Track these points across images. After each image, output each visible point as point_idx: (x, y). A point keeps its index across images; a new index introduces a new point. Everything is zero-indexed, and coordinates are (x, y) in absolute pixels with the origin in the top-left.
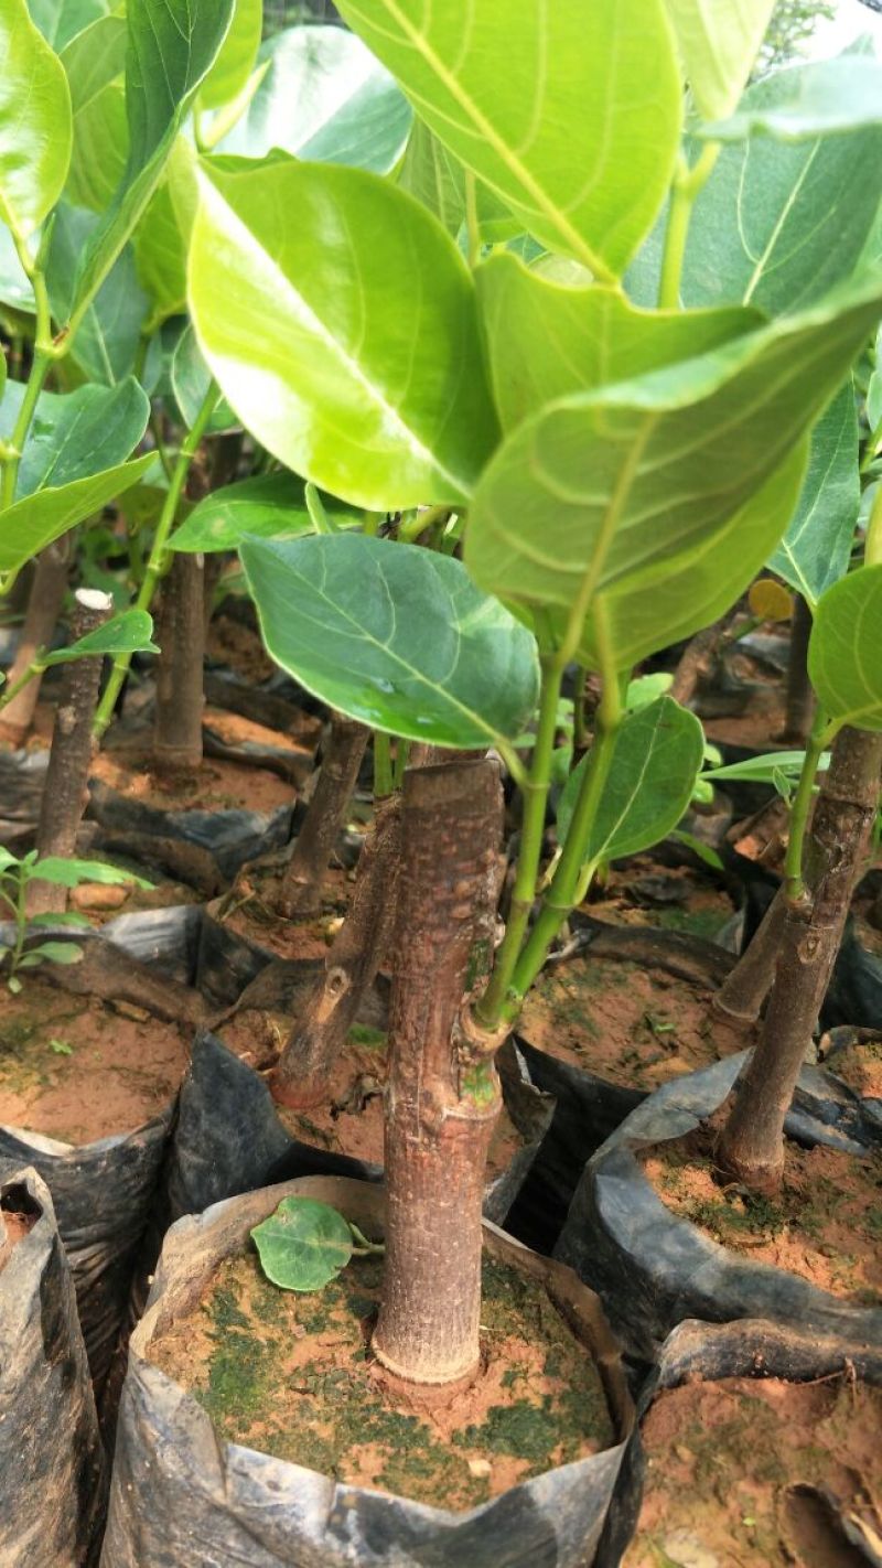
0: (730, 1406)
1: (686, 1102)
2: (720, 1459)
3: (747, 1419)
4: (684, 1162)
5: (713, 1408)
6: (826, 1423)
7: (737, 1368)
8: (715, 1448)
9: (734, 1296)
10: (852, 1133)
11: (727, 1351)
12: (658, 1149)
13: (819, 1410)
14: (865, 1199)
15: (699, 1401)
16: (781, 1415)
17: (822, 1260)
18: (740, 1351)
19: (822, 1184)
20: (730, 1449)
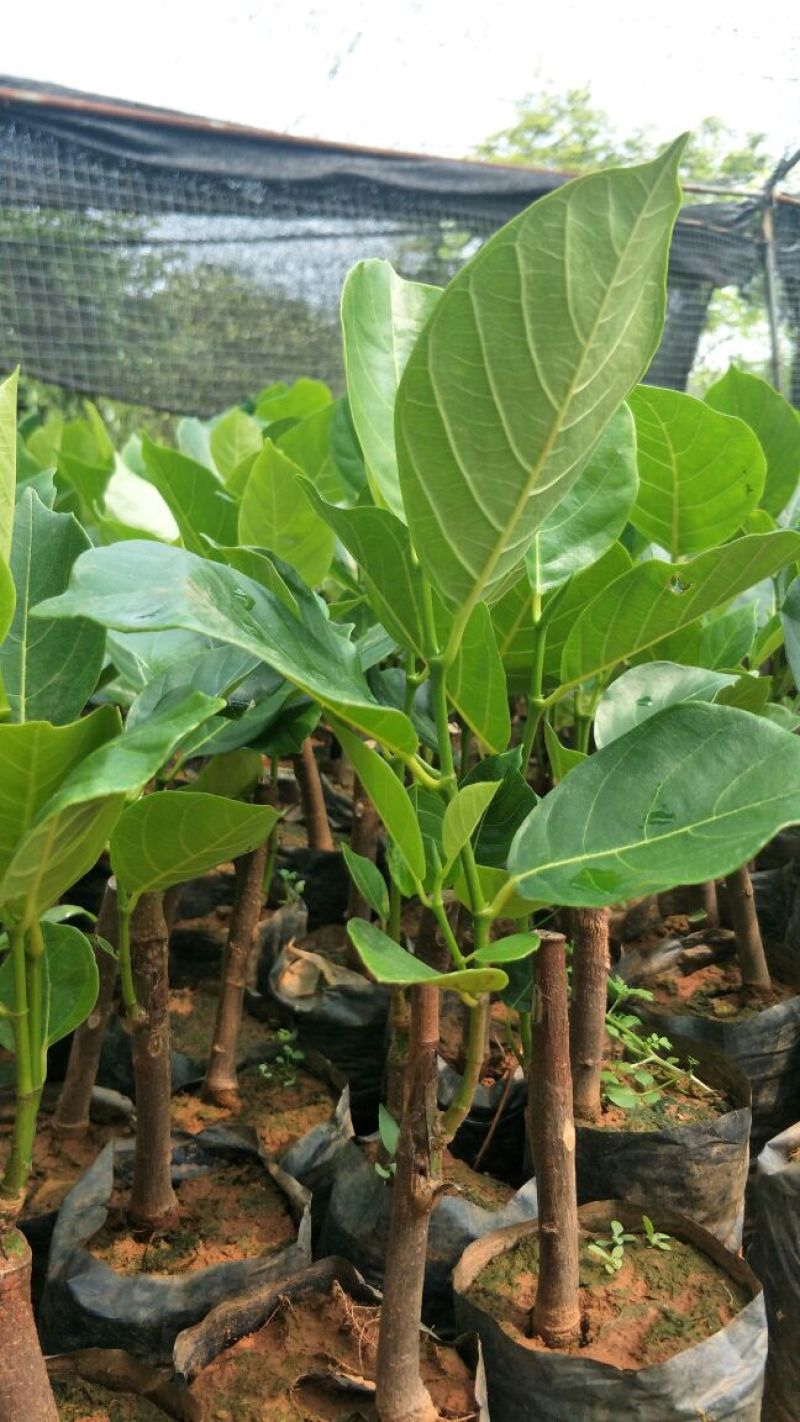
0: (231, 1369)
1: (87, 1201)
2: (245, 1401)
3: (245, 1369)
4: (111, 1242)
5: (221, 1378)
6: (289, 1339)
7: (218, 1348)
8: (237, 1398)
9: (200, 1298)
10: (198, 1161)
11: (209, 1340)
12: (91, 1243)
13: (279, 1338)
14: (233, 1196)
15: (211, 1379)
16: (263, 1353)
17: (231, 1248)
18: (215, 1335)
19: (201, 1203)
20: (247, 1391)
